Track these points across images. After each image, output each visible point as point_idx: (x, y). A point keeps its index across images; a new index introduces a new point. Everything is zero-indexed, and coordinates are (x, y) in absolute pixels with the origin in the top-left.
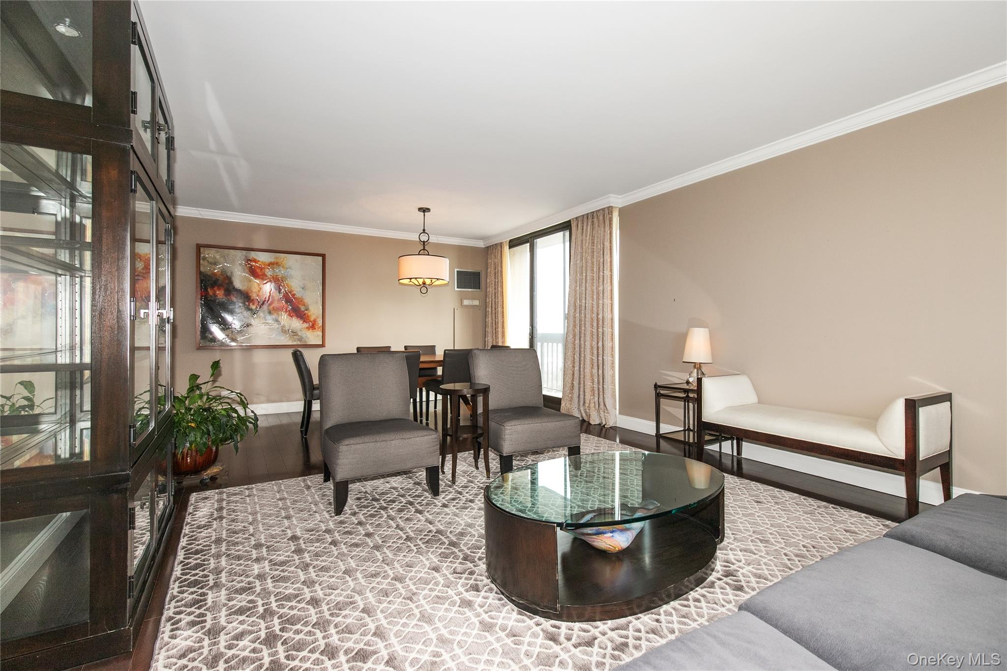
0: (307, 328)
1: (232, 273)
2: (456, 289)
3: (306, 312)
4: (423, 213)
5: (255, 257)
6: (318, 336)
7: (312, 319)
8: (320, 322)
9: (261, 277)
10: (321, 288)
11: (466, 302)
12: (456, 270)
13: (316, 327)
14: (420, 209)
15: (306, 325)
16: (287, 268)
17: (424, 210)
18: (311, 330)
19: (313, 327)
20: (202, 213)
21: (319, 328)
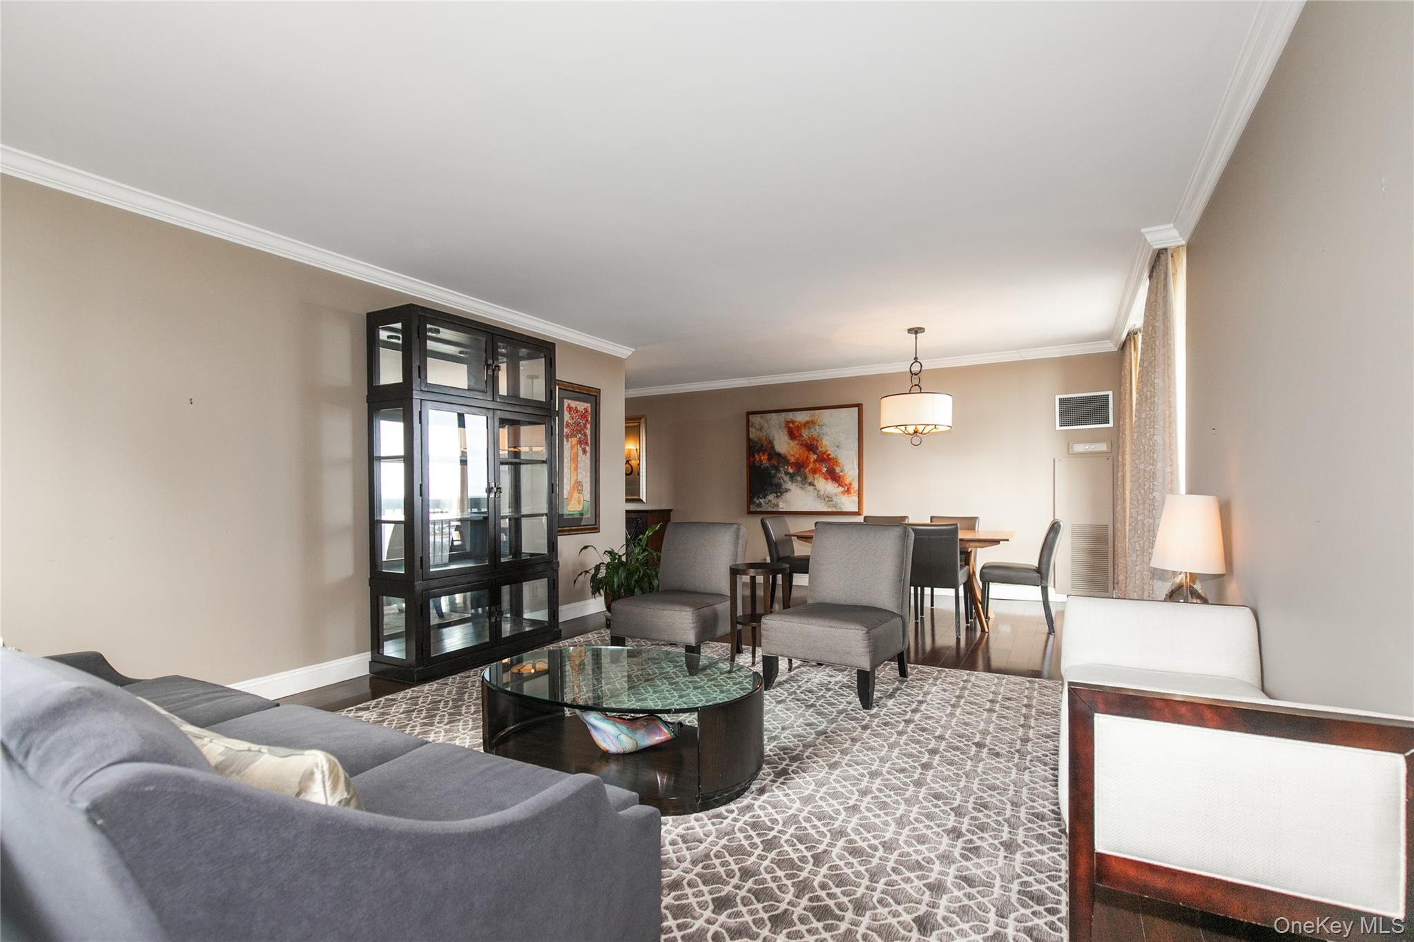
0: (842, 492)
1: (774, 437)
2: (1058, 428)
3: (841, 474)
4: (914, 335)
5: (793, 418)
6: (854, 501)
7: (847, 482)
8: (855, 486)
9: (798, 438)
10: (857, 444)
11: (1079, 448)
12: (1057, 397)
13: (852, 491)
14: (910, 331)
15: (841, 489)
16: (822, 426)
17: (916, 331)
18: (846, 494)
19: (848, 491)
20: (751, 381)
21: (854, 493)
